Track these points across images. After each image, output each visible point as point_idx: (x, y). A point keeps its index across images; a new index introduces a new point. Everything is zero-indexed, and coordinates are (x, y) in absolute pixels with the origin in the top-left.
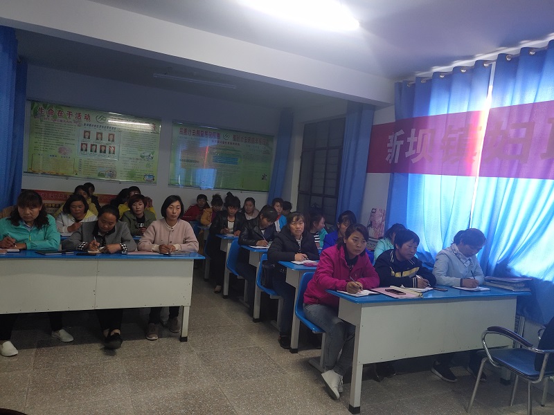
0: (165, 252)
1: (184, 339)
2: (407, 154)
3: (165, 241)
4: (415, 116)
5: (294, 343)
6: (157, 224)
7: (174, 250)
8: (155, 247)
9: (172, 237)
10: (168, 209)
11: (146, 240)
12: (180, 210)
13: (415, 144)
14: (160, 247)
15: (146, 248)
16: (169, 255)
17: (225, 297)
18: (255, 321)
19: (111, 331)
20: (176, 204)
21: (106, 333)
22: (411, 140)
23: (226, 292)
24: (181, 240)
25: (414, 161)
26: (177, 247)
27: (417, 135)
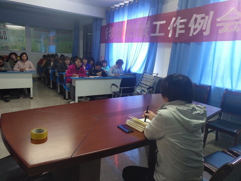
0: (22, 71)
1: (32, 98)
2: (109, 36)
3: (22, 68)
4: (111, 23)
5: (67, 97)
6: (19, 62)
7: (25, 70)
8: (19, 70)
9: (25, 67)
10: (22, 57)
11: (16, 68)
12: (26, 57)
13: (111, 32)
14: (20, 69)
15: (15, 70)
16: (23, 72)
17: (51, 89)
18: (59, 94)
19: (6, 96)
20: (25, 55)
21: (5, 97)
22: (110, 31)
23: (51, 87)
24: (29, 67)
25: (111, 38)
26: (27, 69)
27: (111, 29)
